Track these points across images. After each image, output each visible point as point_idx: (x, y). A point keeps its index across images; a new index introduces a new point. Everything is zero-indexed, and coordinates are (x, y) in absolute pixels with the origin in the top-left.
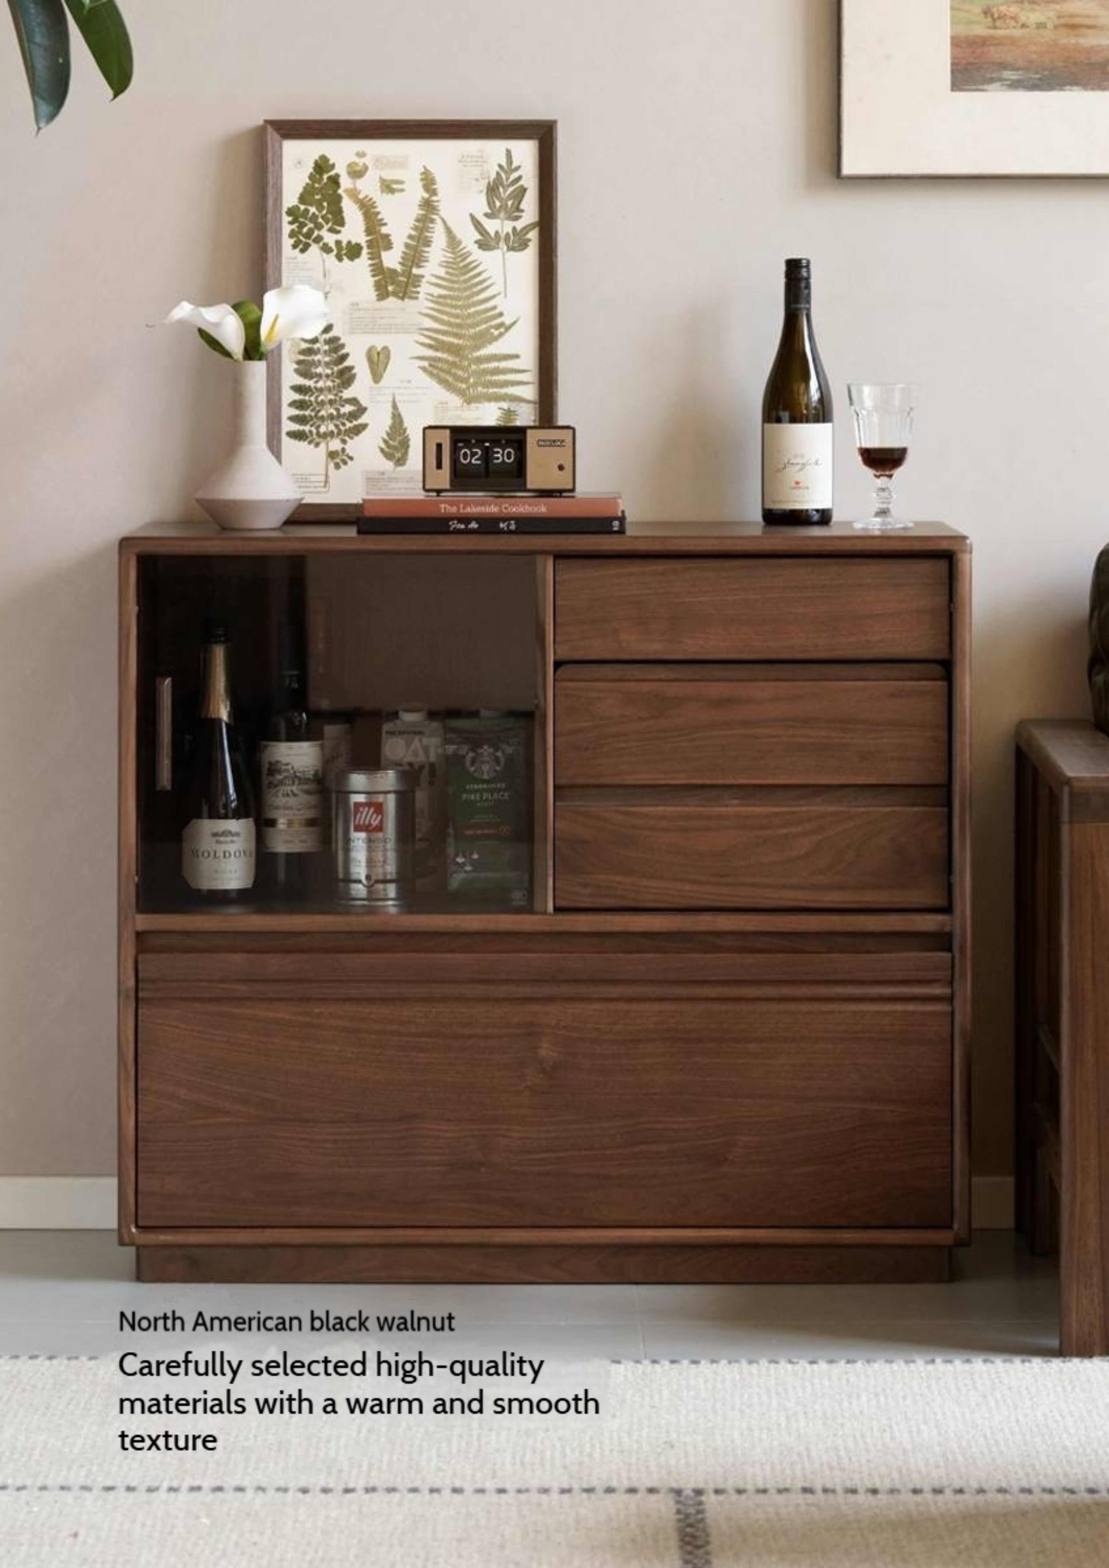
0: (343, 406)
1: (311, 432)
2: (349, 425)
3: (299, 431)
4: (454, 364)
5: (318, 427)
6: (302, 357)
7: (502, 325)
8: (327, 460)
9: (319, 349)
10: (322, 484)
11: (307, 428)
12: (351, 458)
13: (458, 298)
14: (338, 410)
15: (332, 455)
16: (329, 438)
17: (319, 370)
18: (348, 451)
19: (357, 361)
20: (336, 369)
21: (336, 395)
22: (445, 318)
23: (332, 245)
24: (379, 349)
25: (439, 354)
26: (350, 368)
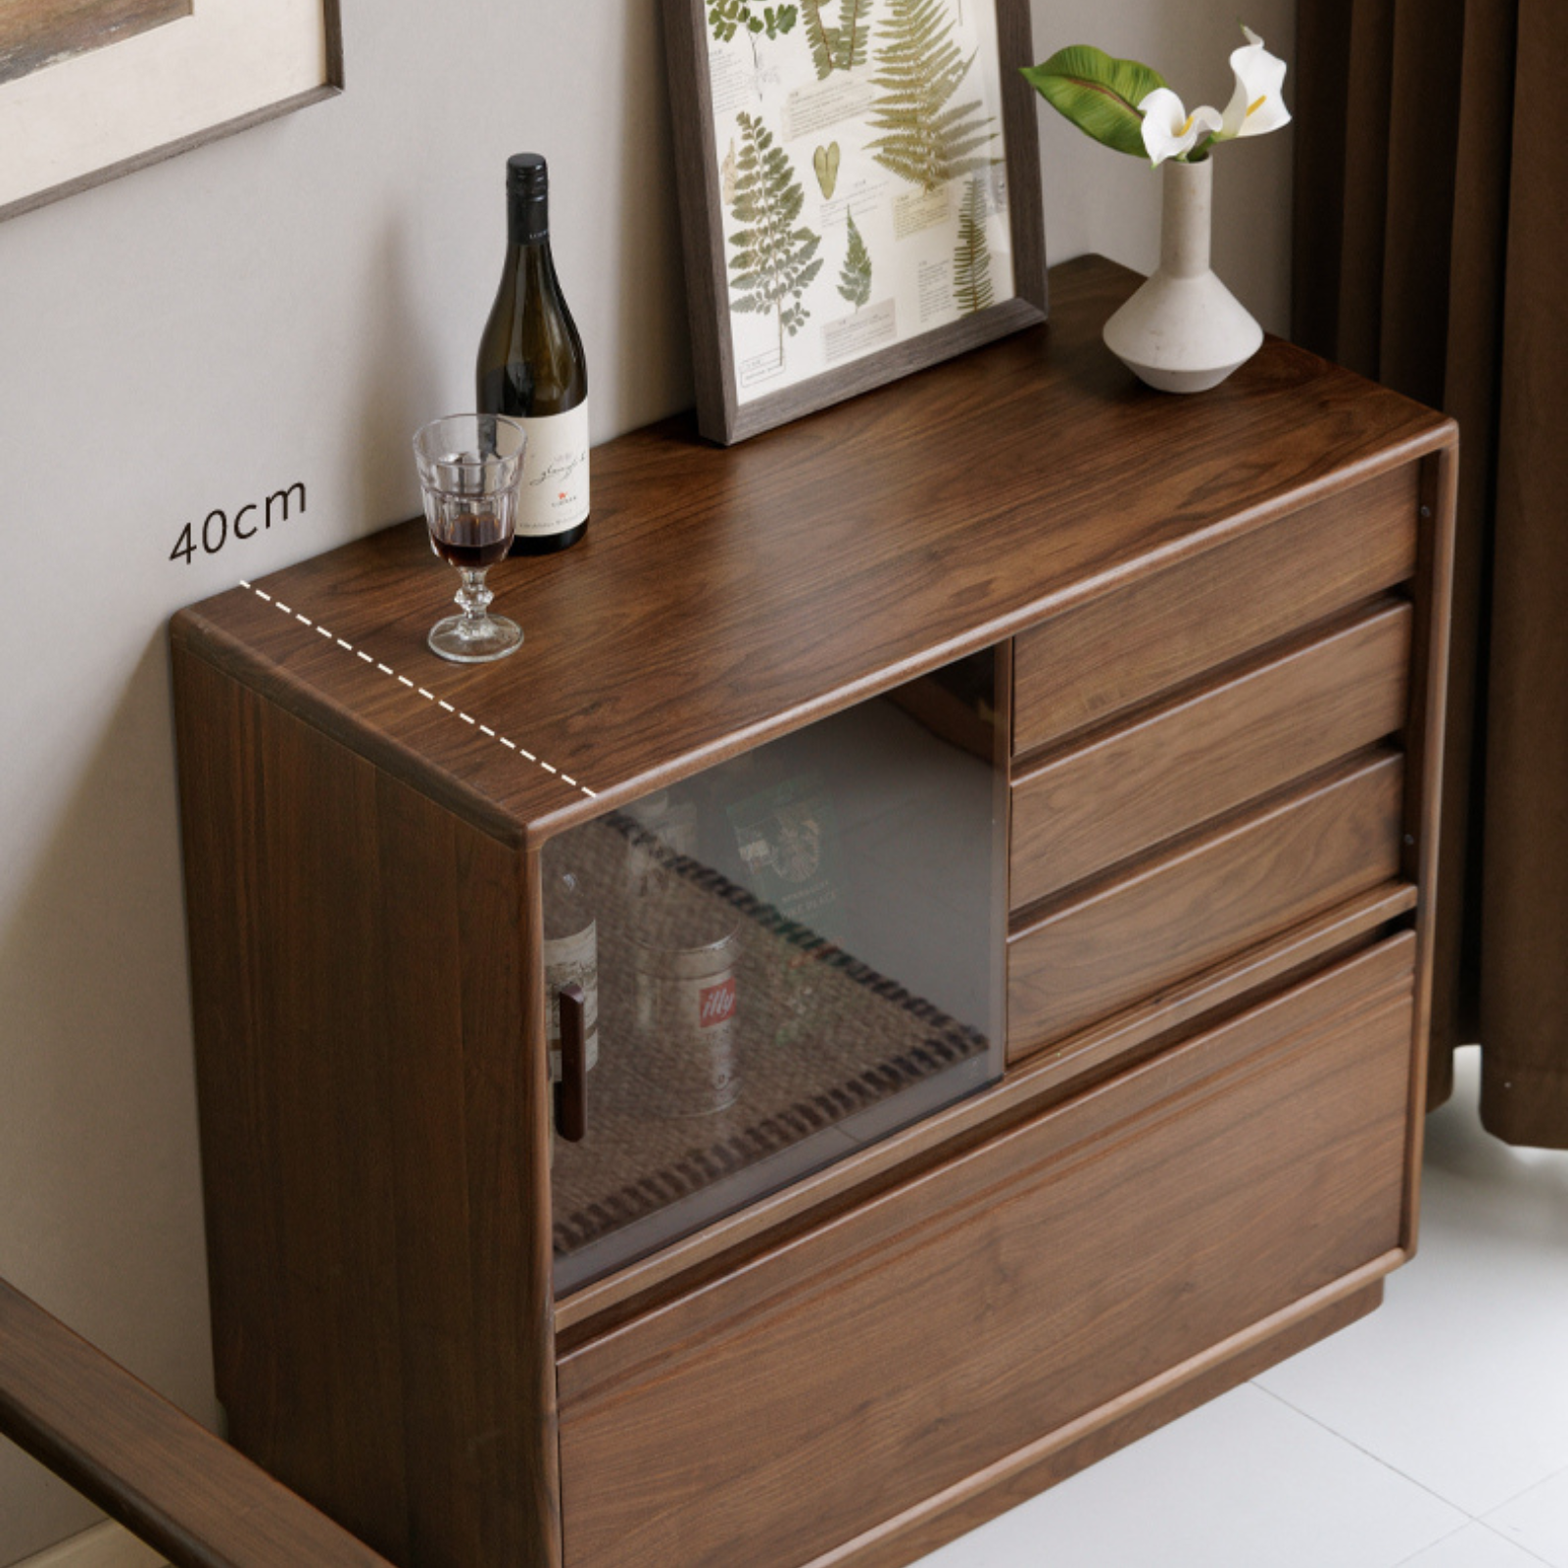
0: (792, 244)
1: (759, 294)
2: (802, 268)
3: (745, 298)
4: (909, 140)
5: (766, 285)
6: (740, 192)
7: (960, 63)
8: (781, 329)
9: (758, 173)
10: (778, 362)
11: (753, 291)
12: (807, 314)
13: (907, 46)
14: (787, 252)
15: (785, 317)
16: (781, 296)
17: (761, 203)
18: (804, 306)
19: (803, 175)
20: (779, 194)
21: (783, 231)
22: (897, 78)
23: (761, 17)
24: (826, 148)
25: (893, 132)
26: (797, 187)
